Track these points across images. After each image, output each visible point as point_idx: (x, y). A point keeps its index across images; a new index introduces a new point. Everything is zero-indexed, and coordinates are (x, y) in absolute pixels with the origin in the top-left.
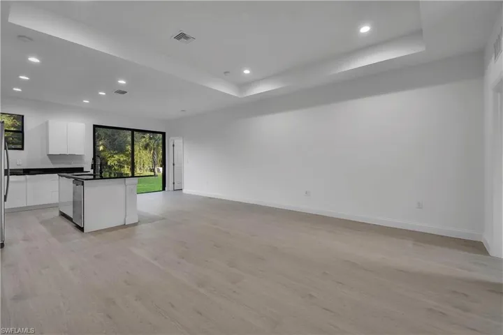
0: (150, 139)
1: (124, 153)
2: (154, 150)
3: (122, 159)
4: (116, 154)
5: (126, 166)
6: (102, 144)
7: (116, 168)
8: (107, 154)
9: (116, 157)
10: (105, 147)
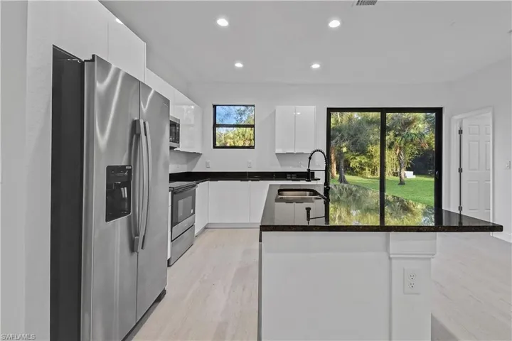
0: (396, 136)
1: (365, 155)
2: (400, 148)
3: (363, 161)
4: (358, 155)
5: (367, 168)
6: (345, 146)
7: (358, 170)
8: (349, 156)
9: (358, 159)
10: (348, 149)
